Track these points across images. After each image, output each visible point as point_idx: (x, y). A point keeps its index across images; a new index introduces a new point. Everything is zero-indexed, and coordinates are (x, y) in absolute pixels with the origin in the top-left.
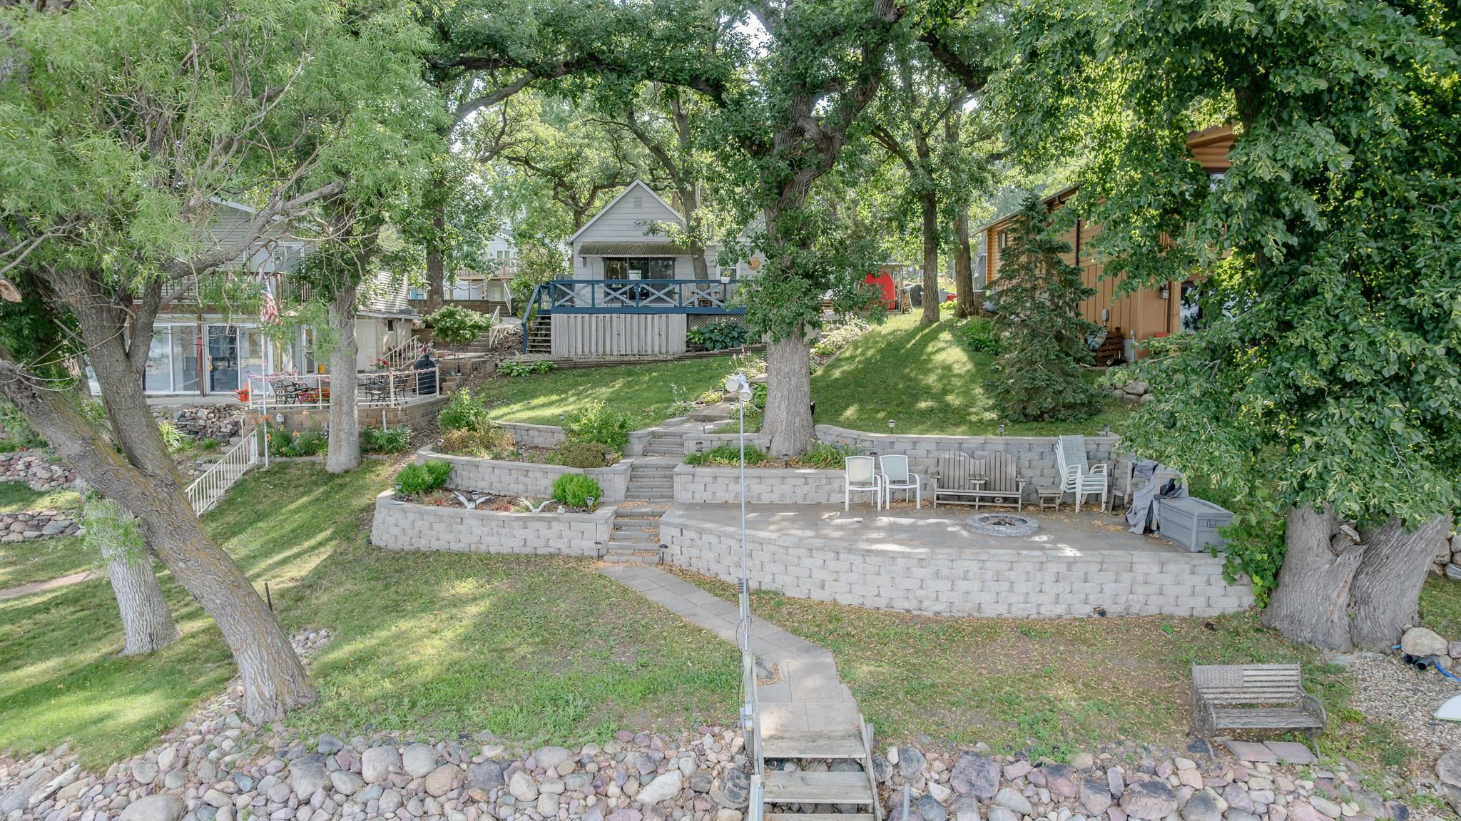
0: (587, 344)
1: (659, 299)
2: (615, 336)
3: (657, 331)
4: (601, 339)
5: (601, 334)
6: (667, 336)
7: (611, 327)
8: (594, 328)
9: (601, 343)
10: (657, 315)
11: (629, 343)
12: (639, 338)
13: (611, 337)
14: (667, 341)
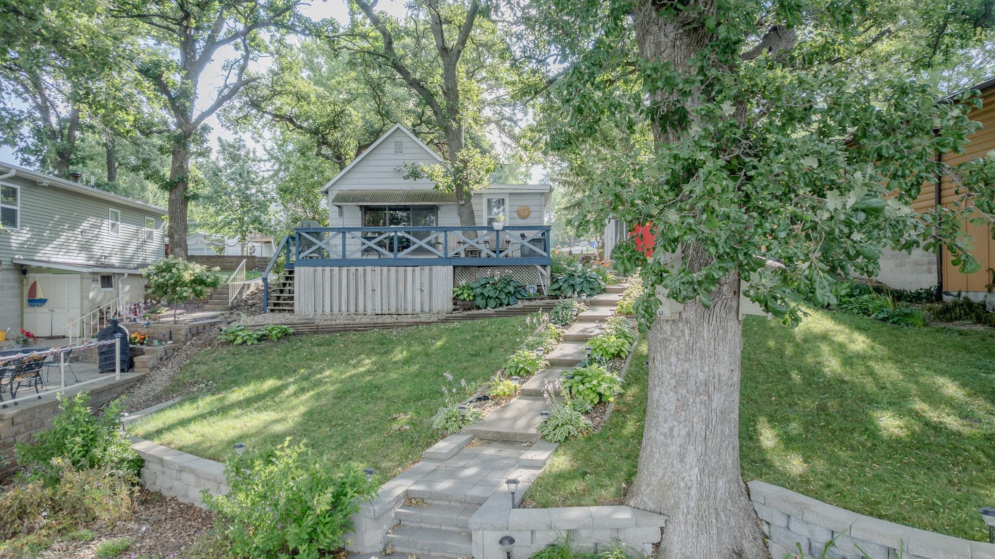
0: (336, 302)
1: (421, 250)
2: (369, 293)
3: (418, 286)
4: (352, 296)
5: (352, 290)
6: (430, 292)
7: (365, 282)
8: (344, 282)
9: (352, 301)
10: (419, 268)
11: (385, 300)
12: (397, 295)
13: (365, 293)
14: (430, 298)
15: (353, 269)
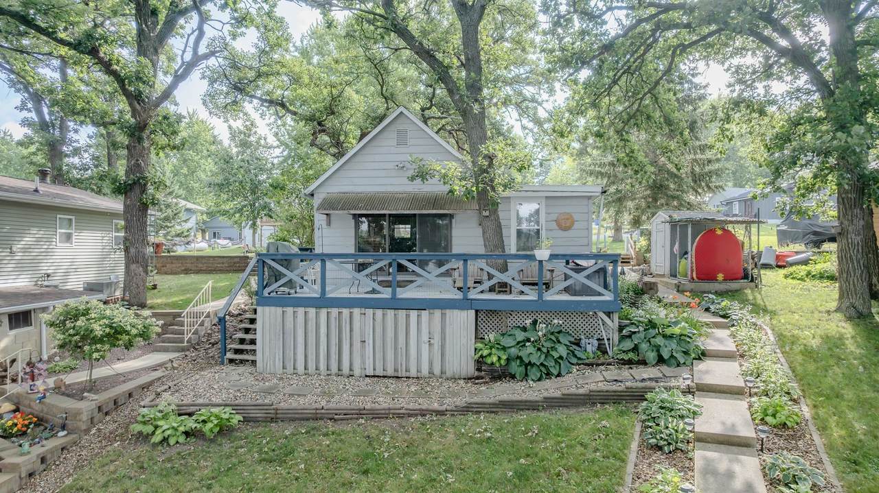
0: (312, 358)
2: (357, 345)
3: (425, 338)
4: (334, 350)
5: (334, 340)
6: (443, 347)
7: (351, 330)
8: (323, 330)
9: (334, 357)
10: (427, 312)
11: (379, 355)
12: (396, 349)
13: (351, 345)
14: (443, 355)
15: (334, 311)
